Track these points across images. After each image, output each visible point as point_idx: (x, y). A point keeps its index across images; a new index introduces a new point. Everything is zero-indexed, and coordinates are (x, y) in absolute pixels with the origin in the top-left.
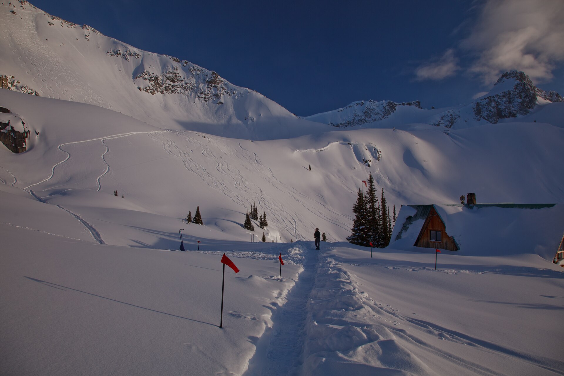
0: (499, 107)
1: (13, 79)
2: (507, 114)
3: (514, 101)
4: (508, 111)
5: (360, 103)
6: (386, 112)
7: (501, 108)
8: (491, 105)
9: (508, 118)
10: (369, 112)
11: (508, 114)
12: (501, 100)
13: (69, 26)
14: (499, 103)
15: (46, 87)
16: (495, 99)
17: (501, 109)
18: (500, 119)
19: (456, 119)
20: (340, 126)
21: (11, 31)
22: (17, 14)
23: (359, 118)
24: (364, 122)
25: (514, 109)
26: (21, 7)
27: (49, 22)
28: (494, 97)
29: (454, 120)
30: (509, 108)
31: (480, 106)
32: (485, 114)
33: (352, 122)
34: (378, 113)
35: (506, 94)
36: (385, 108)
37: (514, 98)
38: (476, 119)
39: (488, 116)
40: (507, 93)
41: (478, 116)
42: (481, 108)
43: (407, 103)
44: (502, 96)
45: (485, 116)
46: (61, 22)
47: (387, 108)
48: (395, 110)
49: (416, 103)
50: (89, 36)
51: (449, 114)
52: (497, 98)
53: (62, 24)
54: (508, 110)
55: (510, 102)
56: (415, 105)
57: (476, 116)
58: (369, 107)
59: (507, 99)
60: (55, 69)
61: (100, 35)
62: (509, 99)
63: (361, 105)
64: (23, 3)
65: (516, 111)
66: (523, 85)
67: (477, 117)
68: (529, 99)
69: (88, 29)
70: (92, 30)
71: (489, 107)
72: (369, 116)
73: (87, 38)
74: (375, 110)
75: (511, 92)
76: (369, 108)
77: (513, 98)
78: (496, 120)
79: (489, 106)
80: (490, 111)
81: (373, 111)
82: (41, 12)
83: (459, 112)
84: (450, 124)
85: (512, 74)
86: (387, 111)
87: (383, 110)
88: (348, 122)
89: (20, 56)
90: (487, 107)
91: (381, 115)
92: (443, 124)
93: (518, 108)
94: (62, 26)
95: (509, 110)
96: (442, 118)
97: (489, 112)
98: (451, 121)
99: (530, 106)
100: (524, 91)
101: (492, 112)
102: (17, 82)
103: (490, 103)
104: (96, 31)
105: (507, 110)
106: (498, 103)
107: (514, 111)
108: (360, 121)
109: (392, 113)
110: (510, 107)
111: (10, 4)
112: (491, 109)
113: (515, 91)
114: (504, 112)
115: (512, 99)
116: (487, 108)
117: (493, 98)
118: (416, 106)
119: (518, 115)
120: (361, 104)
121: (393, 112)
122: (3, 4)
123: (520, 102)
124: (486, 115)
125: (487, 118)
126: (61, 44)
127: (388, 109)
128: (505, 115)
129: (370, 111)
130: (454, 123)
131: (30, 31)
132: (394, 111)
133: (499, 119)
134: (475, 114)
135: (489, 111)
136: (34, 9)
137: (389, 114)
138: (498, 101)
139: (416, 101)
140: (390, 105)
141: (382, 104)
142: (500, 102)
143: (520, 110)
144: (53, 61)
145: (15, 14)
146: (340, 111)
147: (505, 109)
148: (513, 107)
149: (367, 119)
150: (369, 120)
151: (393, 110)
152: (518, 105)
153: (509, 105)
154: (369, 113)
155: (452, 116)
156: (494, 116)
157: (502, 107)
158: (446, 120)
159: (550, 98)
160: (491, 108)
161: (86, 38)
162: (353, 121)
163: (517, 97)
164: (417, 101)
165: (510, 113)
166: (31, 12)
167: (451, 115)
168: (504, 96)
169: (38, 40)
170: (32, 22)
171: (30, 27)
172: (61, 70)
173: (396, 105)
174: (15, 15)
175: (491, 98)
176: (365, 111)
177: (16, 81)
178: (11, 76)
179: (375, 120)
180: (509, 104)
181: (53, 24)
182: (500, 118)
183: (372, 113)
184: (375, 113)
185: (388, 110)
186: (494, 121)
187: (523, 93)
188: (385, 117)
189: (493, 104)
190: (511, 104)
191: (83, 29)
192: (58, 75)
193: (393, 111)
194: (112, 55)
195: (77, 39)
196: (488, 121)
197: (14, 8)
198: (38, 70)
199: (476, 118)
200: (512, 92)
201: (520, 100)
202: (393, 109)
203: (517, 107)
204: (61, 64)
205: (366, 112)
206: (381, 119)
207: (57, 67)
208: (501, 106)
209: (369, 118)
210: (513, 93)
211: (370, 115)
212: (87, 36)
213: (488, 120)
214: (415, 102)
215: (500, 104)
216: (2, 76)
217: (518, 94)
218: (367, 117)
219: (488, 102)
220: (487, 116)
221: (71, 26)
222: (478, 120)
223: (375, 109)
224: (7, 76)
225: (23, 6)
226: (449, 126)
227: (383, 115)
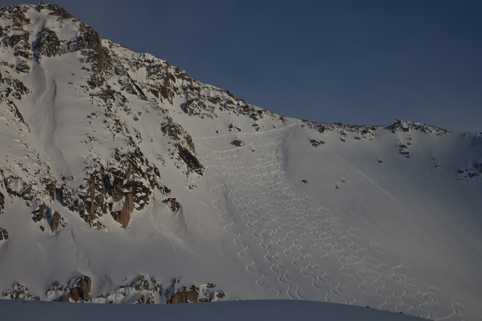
1: (211, 290)
13: (360, 136)
15: (287, 293)
21: (228, 185)
22: (244, 145)
26: (254, 125)
27: (312, 141)
46: (341, 132)
50: (408, 144)
53: (343, 137)
60: (315, 244)
61: (438, 133)
64: (258, 117)
69: (406, 130)
70: (417, 129)
73: (406, 150)
82: (295, 124)
89: (240, 234)
94: (344, 141)
102: (218, 296)
104: (427, 128)
111: (231, 127)
122: (217, 132)
126: (339, 183)
131: (269, 172)
136: (281, 121)
144: (315, 226)
145: (241, 144)
161: (403, 151)
166: (275, 130)
169: (286, 188)
170: (277, 151)
171: (270, 163)
172: (331, 244)
174: (240, 147)
177: (216, 293)
178: (206, 285)
181: (323, 142)
191: (393, 132)
192: (322, 257)
194: (471, 176)
195: (380, 162)
197: (239, 133)
198: (273, 257)
204: (333, 230)
207: (321, 239)
212: (403, 146)
216: (185, 288)
221: (365, 135)
224: (197, 286)
225: (257, 122)
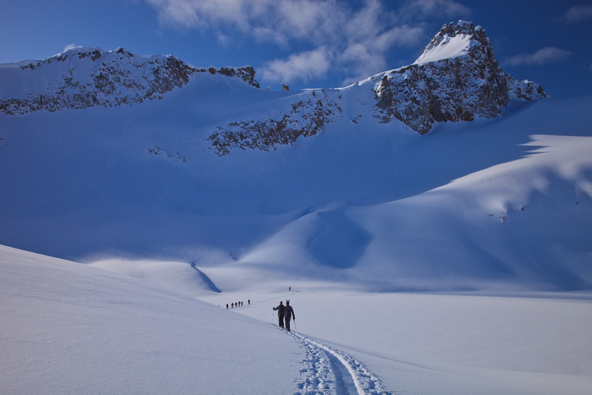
0: (435, 92)
2: (451, 113)
3: (467, 84)
4: (454, 104)
5: (90, 54)
6: (157, 84)
7: (440, 96)
8: (417, 86)
9: (454, 121)
10: (111, 77)
11: (455, 113)
12: (438, 77)
14: (435, 83)
16: (426, 72)
17: (438, 98)
18: (435, 122)
19: (331, 115)
20: (12, 105)
23: (77, 91)
24: (92, 102)
25: (468, 101)
28: (425, 70)
29: (325, 116)
30: (455, 98)
31: (391, 87)
32: (402, 107)
33: (54, 99)
34: (135, 84)
35: (452, 65)
36: (156, 72)
37: (469, 75)
38: (378, 117)
39: (408, 111)
40: (454, 63)
41: (385, 111)
42: (393, 92)
43: (222, 68)
44: (442, 68)
45: (400, 112)
47: (164, 74)
48: (186, 80)
49: (244, 71)
51: (315, 100)
52: (431, 71)
54: (455, 102)
55: (459, 84)
56: (241, 76)
57: (380, 109)
58: (113, 65)
59: (454, 77)
62: (457, 76)
63: (93, 59)
65: (472, 106)
66: (486, 51)
67: (381, 112)
68: (498, 84)
71: (410, 90)
72: (108, 88)
74: (129, 75)
75: (461, 62)
76: (112, 68)
77: (466, 75)
78: (427, 124)
79: (412, 89)
80: (414, 100)
81: (121, 77)
83: (340, 98)
84: (314, 125)
85: (463, 28)
86: (161, 82)
87: (152, 77)
88: (41, 97)
90: (407, 89)
91: (143, 88)
92: (296, 123)
93: (476, 100)
95: (457, 103)
96: (295, 108)
97: (411, 102)
98: (316, 117)
99: (500, 99)
100: (488, 65)
101: (418, 103)
103: (415, 81)
105: (451, 101)
106: (432, 84)
107: (467, 107)
108: (78, 97)
109: (176, 87)
110: (460, 95)
112: (417, 95)
113: (470, 59)
114: (446, 107)
115: (463, 77)
116: (406, 92)
117: (422, 71)
118: (245, 80)
119: (476, 116)
120: (93, 55)
121: (180, 85)
123: (482, 87)
124: (404, 108)
125: (405, 117)
127: (166, 76)
128: (446, 113)
129: (113, 76)
130: (325, 124)
132: (183, 85)
133: (433, 122)
134: (377, 105)
135: (411, 99)
137: (168, 88)
138: (432, 79)
139: (245, 67)
140: (171, 68)
141: (152, 63)
142: (437, 81)
143: (482, 105)
146: (26, 67)
147: (448, 99)
148: (465, 97)
149: (101, 96)
150: (107, 98)
151: (179, 80)
152: (477, 92)
153: (457, 90)
154: (110, 80)
155: (321, 105)
156: (422, 114)
157: (441, 93)
158: (305, 113)
159: (528, 94)
160: (415, 93)
162: (55, 97)
163: (475, 75)
164: (248, 66)
165: (459, 110)
167: (320, 103)
168: (446, 69)
173: (193, 70)
175: (417, 70)
176: (99, 75)
179: (124, 101)
180: (457, 88)
182: (436, 120)
183: (119, 81)
184: (128, 83)
185: (166, 79)
186: (421, 126)
187: (486, 69)
188: (154, 94)
189: (421, 85)
190: (461, 88)
193: (181, 83)
196: (408, 124)
199: (379, 114)
200: (463, 62)
201: (482, 82)
202: (181, 79)
203: (475, 96)
205: (101, 77)
206: (141, 101)
208: (438, 91)
209: (108, 93)
210: (465, 65)
211: (113, 86)
213: (407, 122)
214: (242, 68)
215: (436, 86)
217: (478, 68)
218: (103, 91)
219: (409, 78)
220: (406, 112)
222: (382, 120)
223: (129, 72)
226: (310, 131)
227: (149, 88)
